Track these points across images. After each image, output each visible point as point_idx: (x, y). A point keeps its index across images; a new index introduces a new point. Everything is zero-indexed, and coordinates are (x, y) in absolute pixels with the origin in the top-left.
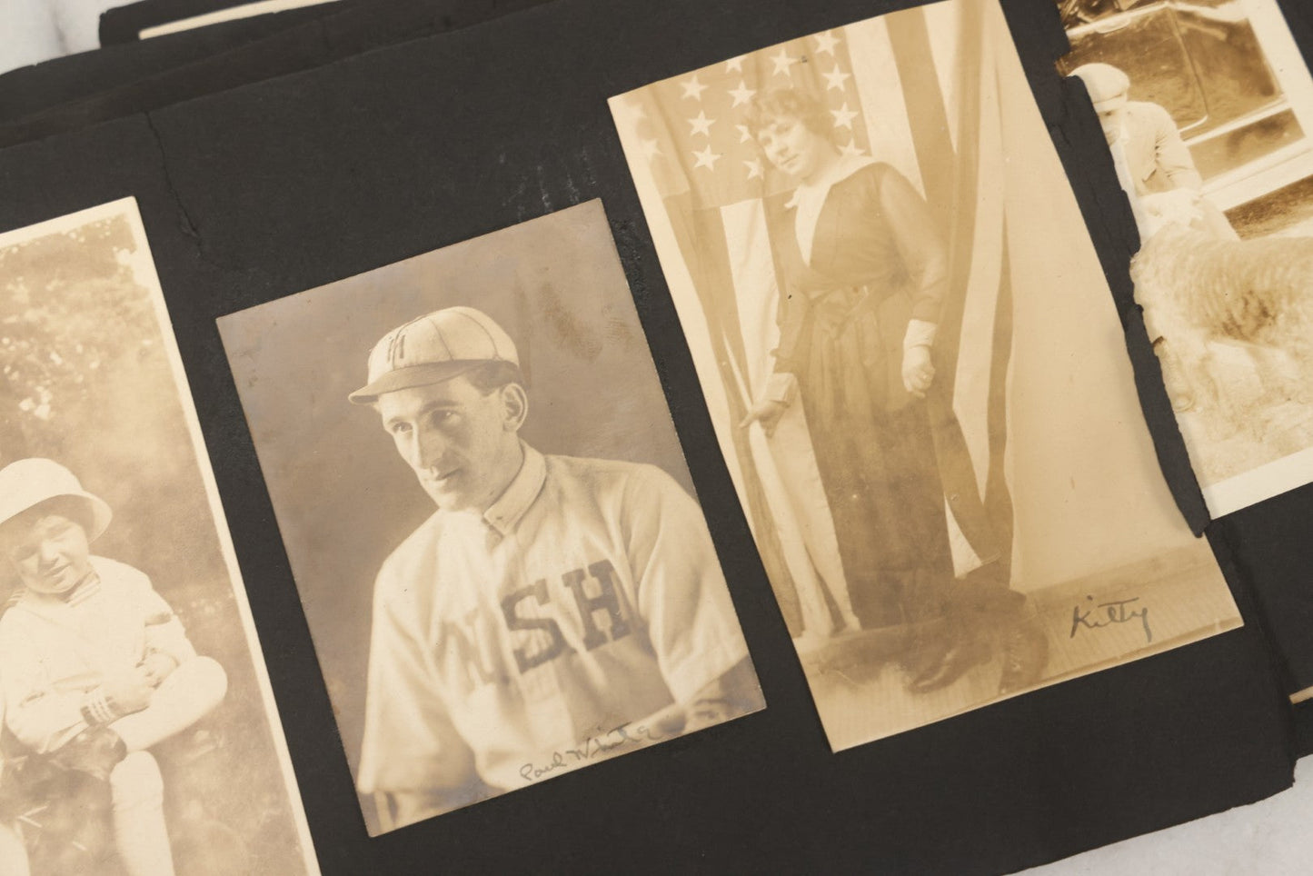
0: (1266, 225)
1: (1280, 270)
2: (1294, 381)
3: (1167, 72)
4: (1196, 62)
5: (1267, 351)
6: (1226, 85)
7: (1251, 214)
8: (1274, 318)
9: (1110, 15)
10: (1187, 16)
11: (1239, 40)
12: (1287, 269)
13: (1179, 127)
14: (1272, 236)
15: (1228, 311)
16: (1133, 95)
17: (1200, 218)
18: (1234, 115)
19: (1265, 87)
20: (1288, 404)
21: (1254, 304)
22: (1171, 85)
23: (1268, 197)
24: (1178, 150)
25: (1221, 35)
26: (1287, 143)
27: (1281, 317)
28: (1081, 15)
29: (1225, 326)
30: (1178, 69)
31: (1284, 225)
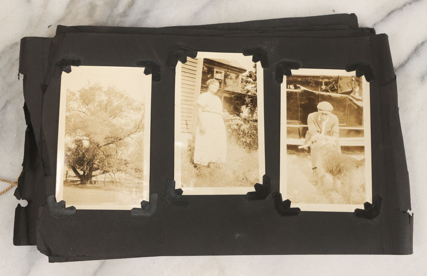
0: (348, 152)
1: (347, 163)
2: (339, 188)
3: (342, 110)
4: (349, 112)
5: (337, 180)
6: (353, 119)
7: (346, 149)
8: (341, 173)
9: (335, 93)
10: (351, 100)
11: (360, 110)
12: (348, 164)
13: (339, 124)
14: (348, 155)
15: (332, 167)
16: (332, 112)
17: (335, 145)
18: (352, 126)
19: (360, 123)
20: (336, 193)
21: (338, 168)
22: (341, 114)
23: (351, 147)
24: (337, 128)
25: (356, 108)
26: (360, 137)
27: (343, 174)
28: (329, 90)
29: (330, 171)
30: (344, 111)
31: (352, 154)
